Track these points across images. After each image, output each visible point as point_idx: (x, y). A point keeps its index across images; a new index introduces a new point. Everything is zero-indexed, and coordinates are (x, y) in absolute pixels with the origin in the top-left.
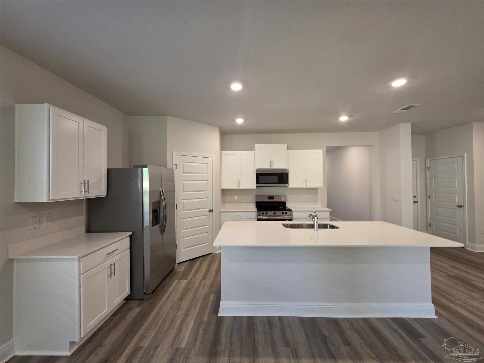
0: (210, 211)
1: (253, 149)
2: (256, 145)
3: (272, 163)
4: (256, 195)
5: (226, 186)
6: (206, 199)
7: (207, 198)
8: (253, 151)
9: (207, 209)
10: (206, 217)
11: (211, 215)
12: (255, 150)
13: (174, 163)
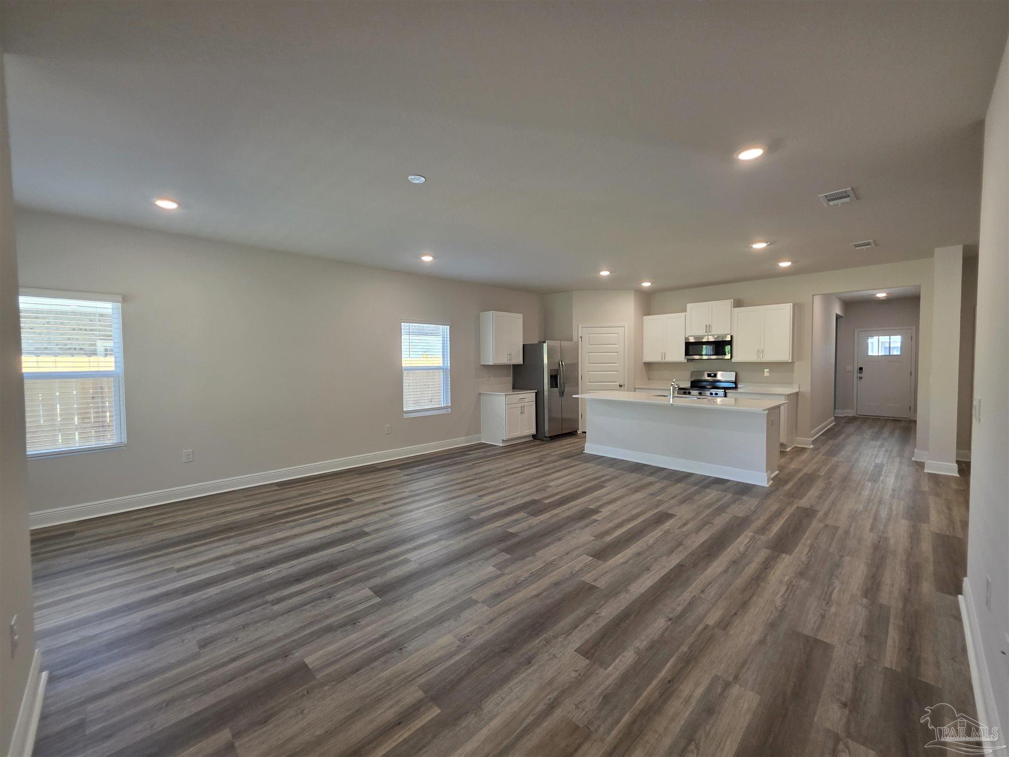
0: (620, 386)
1: (685, 310)
2: (688, 305)
3: (708, 328)
4: (692, 372)
5: (647, 359)
7: (617, 371)
8: (684, 313)
9: (618, 384)
12: (686, 312)
13: (580, 336)
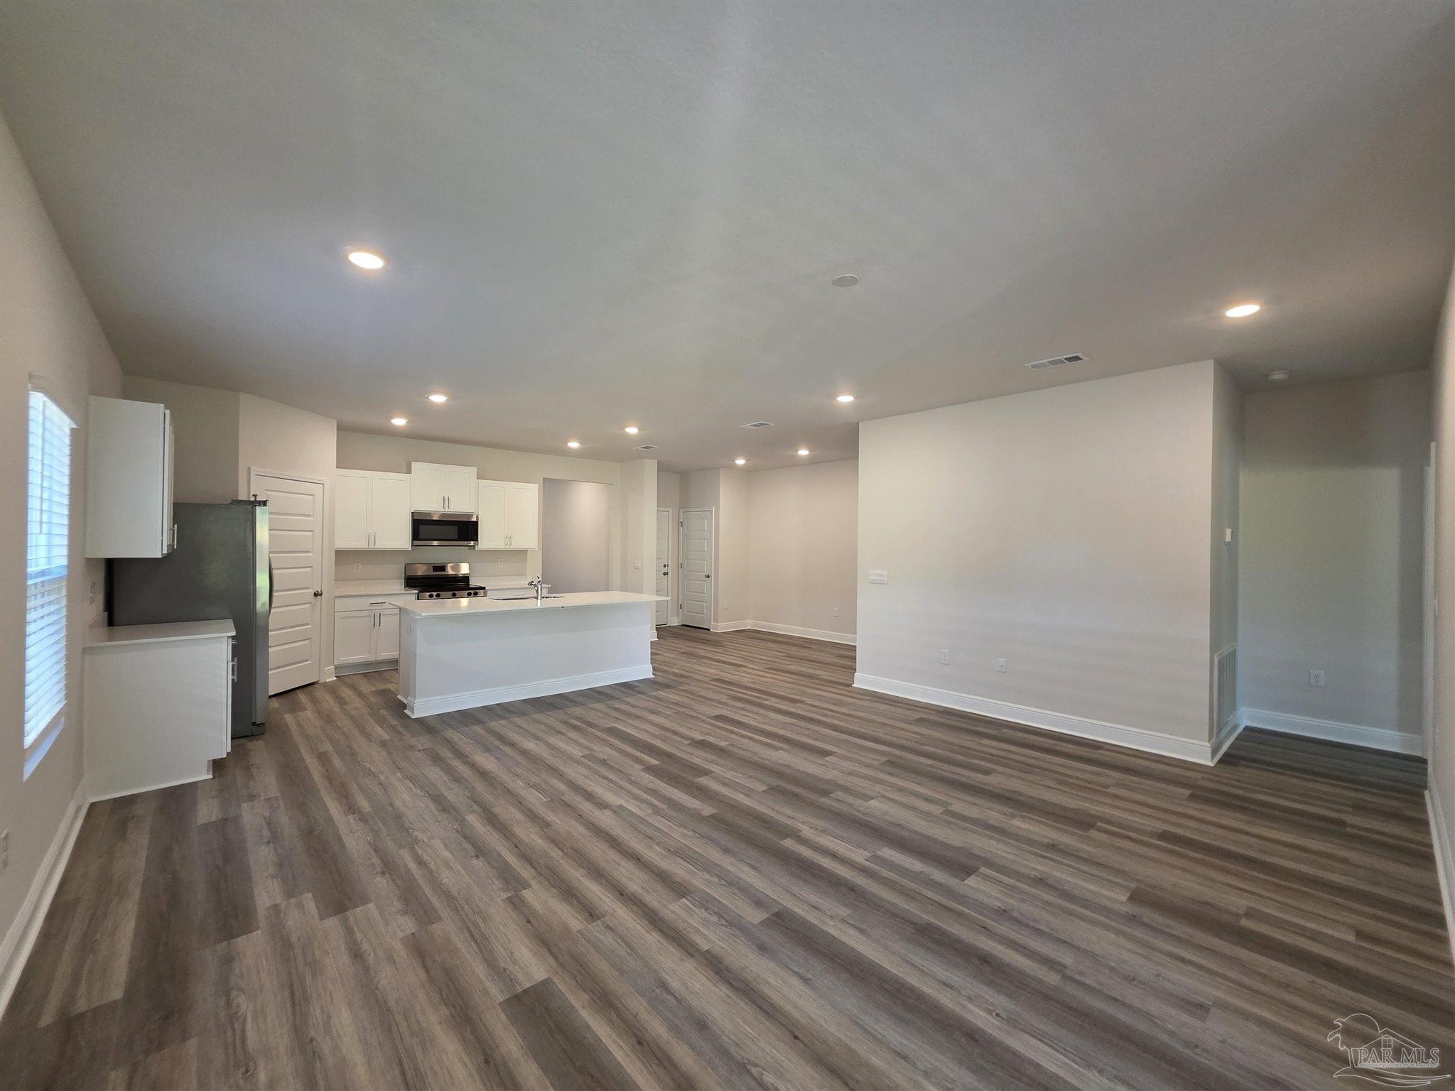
0: (316, 595)
2: (413, 464)
3: (446, 501)
4: (406, 564)
5: (343, 544)
6: (309, 570)
7: (310, 567)
8: (408, 475)
9: (311, 591)
10: (308, 606)
11: (318, 603)
12: (412, 474)
13: (252, 492)
